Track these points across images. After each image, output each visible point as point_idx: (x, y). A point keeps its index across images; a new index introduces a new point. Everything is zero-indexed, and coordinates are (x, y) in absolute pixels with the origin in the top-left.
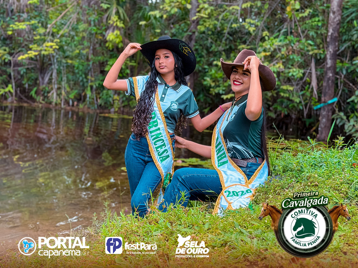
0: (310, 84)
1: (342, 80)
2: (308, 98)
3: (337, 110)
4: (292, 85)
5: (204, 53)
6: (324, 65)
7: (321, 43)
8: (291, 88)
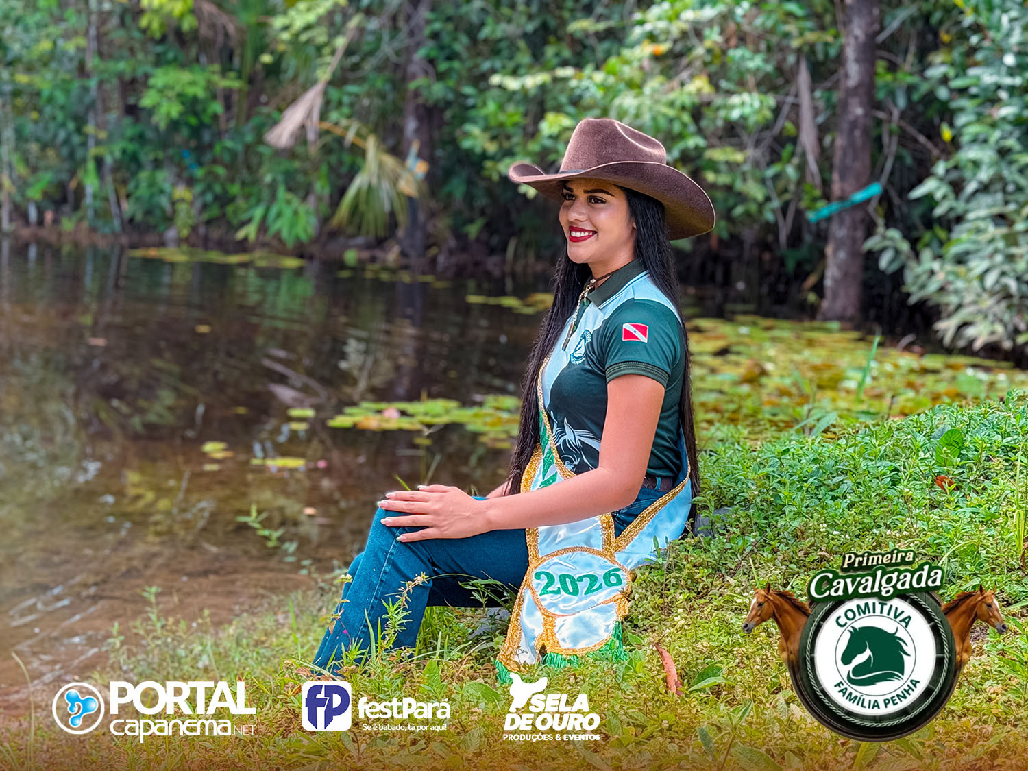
0: (794, 140)
1: (894, 126)
2: (792, 187)
3: (880, 222)
4: (741, 147)
5: (461, 44)
6: (837, 82)
7: (826, 10)
8: (738, 157)
